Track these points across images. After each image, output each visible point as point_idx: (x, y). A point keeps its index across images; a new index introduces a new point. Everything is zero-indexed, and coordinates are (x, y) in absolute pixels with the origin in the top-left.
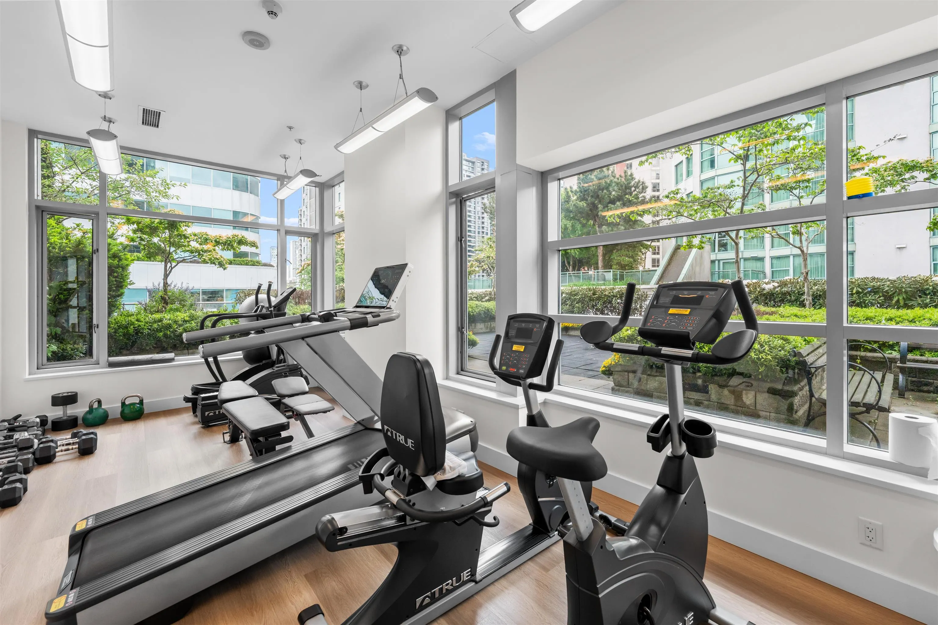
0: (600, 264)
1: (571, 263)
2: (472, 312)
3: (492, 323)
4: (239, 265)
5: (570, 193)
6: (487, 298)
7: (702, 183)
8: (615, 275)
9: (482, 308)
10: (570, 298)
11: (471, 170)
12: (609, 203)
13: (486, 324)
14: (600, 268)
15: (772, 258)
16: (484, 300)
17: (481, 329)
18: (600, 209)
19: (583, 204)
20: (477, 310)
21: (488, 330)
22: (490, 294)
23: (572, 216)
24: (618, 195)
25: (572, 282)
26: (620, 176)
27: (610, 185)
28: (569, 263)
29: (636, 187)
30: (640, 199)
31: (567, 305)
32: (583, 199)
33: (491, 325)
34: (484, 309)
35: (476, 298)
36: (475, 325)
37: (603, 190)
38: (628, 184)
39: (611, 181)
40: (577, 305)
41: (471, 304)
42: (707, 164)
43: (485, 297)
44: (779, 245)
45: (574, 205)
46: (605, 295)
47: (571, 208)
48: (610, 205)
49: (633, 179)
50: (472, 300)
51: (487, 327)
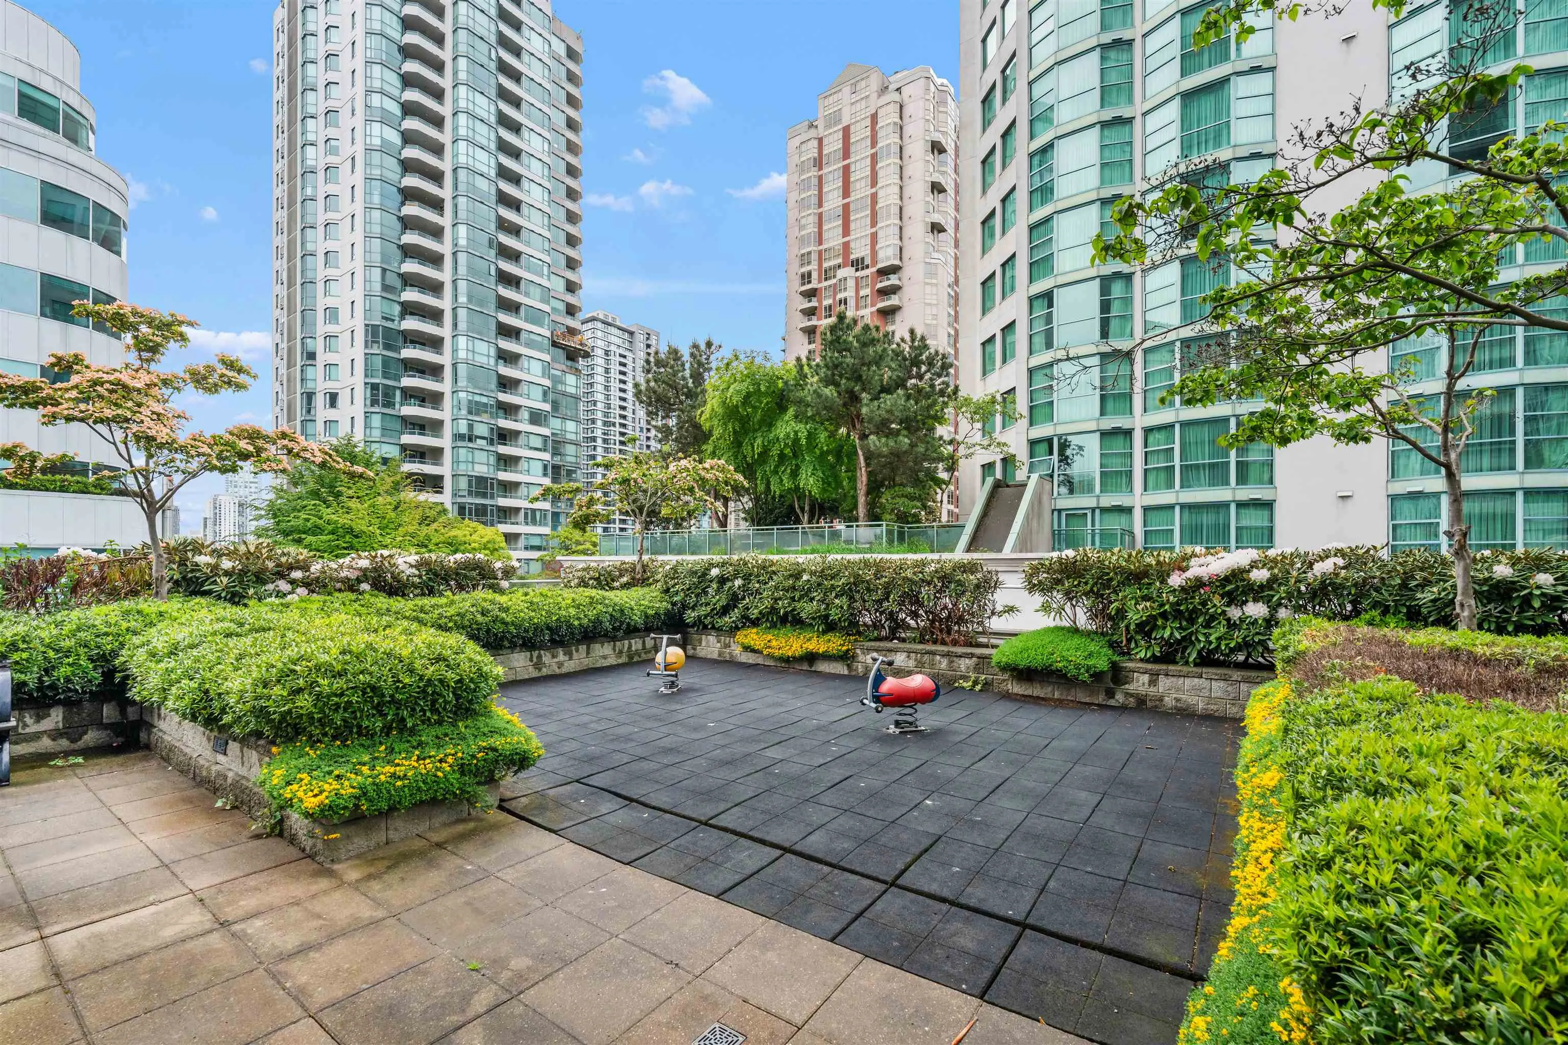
0: (861, 511)
1: (807, 508)
2: (579, 619)
3: (633, 641)
4: (39, 490)
5: (806, 368)
6: (624, 580)
7: (1031, 372)
8: (890, 532)
9: (607, 606)
10: (819, 585)
11: (627, 345)
12: (881, 391)
13: (618, 643)
14: (861, 519)
15: (1146, 509)
16: (616, 584)
17: (605, 657)
18: (865, 401)
19: (829, 392)
20: (592, 614)
21: (624, 659)
22: (634, 570)
23: (809, 414)
24: (898, 377)
25: (809, 544)
26: (903, 340)
27: (881, 357)
28: (802, 510)
29: (930, 363)
30: (938, 388)
31: (812, 599)
32: (829, 381)
33: (630, 646)
34: (611, 609)
35: (595, 579)
36: (588, 648)
37: (869, 365)
38: (916, 357)
39: (885, 350)
40: (837, 601)
41: (576, 597)
42: (1039, 341)
43: (621, 576)
44: (1157, 487)
45: (815, 391)
46: (906, 579)
47: (809, 399)
48: (882, 395)
49: (926, 347)
50: (586, 585)
51: (621, 652)
